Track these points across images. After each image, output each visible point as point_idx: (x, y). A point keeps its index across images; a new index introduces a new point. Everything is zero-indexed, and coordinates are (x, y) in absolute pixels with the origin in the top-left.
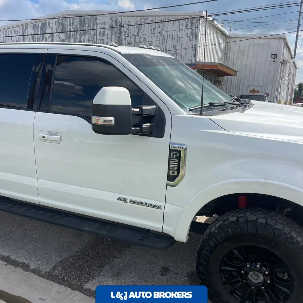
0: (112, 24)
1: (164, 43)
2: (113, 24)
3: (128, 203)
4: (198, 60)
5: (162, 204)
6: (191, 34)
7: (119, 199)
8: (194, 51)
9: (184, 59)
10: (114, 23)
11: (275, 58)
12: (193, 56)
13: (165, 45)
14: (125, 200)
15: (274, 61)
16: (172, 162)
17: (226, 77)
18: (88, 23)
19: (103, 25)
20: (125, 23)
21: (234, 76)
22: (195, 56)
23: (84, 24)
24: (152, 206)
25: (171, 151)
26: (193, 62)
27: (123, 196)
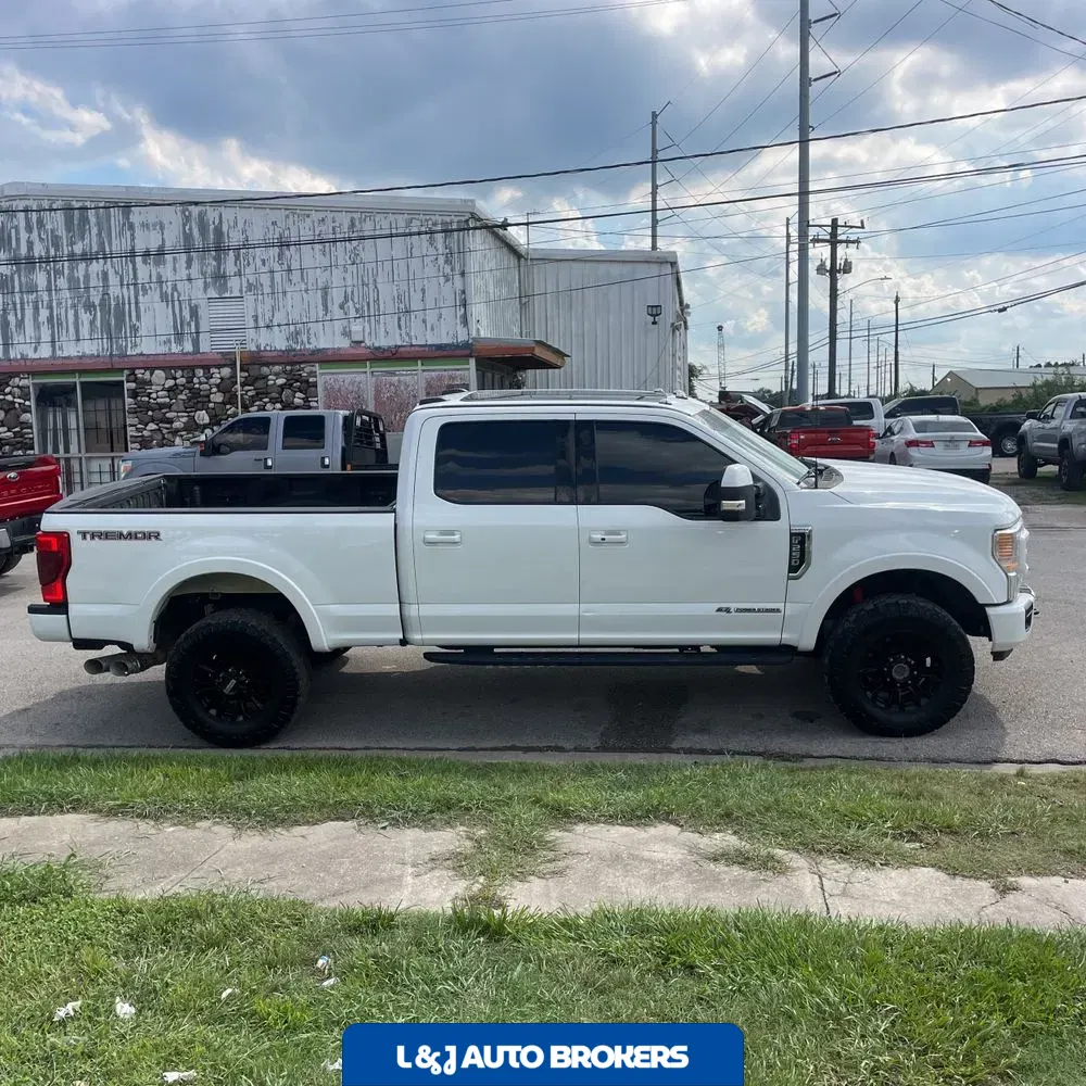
0: (187, 228)
1: (367, 285)
2: (190, 229)
3: (733, 614)
4: (474, 334)
5: (780, 606)
6: (446, 262)
7: (719, 610)
8: (463, 309)
9: (432, 329)
10: (194, 225)
11: (657, 315)
12: (458, 321)
13: (371, 293)
14: (728, 610)
15: (654, 323)
16: (794, 549)
17: (530, 372)
18: (98, 224)
19: (154, 229)
20: (232, 224)
21: (559, 367)
22: (465, 322)
23: (84, 226)
24: (767, 611)
25: (792, 535)
26: (462, 337)
27: (724, 605)
